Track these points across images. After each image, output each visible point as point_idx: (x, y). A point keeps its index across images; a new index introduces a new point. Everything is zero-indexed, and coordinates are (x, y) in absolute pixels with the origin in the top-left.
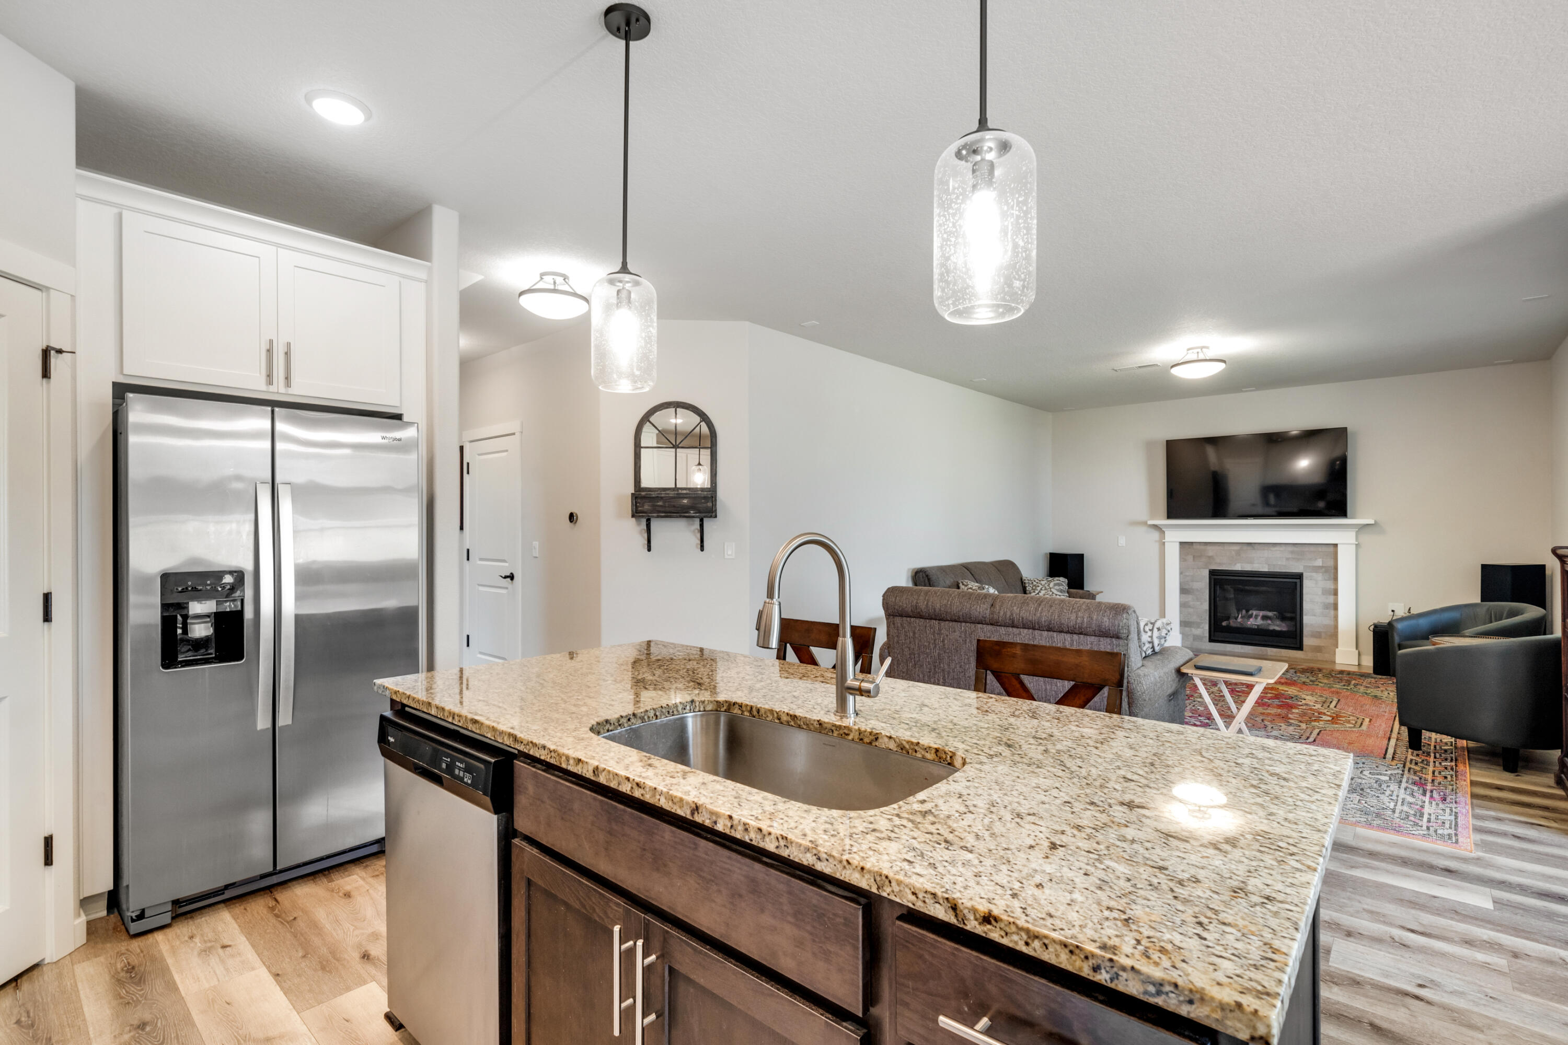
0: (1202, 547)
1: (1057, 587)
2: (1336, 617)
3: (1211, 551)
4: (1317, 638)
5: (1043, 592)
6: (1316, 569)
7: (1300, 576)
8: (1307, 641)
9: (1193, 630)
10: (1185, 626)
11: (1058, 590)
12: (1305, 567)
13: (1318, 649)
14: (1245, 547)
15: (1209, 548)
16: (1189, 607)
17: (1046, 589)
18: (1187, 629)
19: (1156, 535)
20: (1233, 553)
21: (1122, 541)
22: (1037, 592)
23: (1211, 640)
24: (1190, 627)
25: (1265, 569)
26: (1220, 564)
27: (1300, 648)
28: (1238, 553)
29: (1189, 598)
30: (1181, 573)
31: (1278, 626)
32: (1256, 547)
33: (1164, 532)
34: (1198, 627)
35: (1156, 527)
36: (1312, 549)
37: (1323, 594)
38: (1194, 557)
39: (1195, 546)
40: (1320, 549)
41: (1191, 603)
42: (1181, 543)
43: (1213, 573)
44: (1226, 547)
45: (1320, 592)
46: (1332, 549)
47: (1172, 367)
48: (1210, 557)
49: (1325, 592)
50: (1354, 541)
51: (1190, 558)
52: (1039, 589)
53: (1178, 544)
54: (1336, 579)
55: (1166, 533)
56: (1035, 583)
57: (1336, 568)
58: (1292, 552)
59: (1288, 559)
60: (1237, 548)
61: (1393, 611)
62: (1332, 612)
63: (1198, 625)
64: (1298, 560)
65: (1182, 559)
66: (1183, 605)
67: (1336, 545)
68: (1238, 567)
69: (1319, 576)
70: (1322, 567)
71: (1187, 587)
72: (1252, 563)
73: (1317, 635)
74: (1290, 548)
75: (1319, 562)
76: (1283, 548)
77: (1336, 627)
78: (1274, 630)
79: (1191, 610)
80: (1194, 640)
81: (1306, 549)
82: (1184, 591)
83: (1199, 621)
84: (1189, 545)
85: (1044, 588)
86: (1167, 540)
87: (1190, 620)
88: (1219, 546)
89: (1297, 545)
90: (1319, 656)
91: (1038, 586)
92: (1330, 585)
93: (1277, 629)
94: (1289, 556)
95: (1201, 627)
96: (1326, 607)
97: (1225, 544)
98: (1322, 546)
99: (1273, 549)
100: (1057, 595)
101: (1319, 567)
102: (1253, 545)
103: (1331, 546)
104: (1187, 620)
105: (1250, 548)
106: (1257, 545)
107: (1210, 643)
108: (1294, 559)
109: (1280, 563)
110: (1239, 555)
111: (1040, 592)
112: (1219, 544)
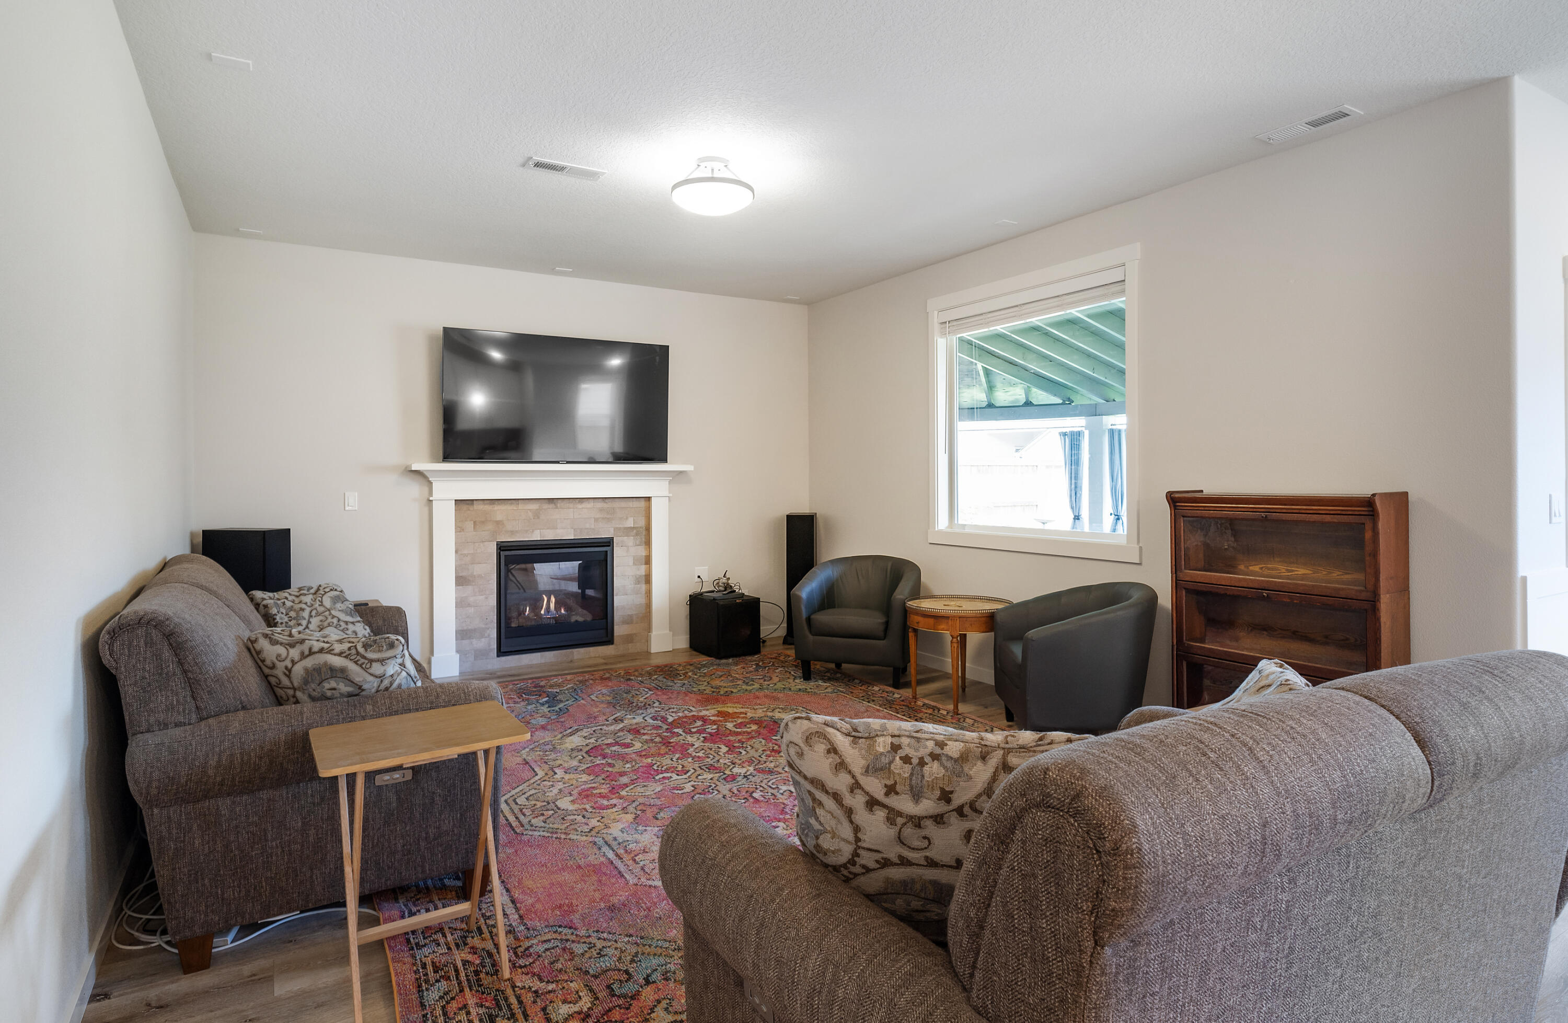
0: (487, 507)
1: (341, 606)
2: (649, 593)
3: (500, 512)
4: (629, 624)
6: (628, 531)
7: (609, 543)
8: (619, 630)
9: (474, 641)
10: (462, 639)
12: (616, 529)
13: (629, 639)
14: (546, 506)
15: (497, 507)
16: (469, 605)
17: (318, 614)
18: (466, 642)
19: (414, 489)
20: (530, 514)
21: (353, 501)
23: (501, 653)
24: (470, 638)
25: (569, 535)
26: (512, 533)
27: (608, 639)
28: (537, 515)
29: (468, 590)
31: (578, 616)
32: (560, 504)
33: (430, 483)
34: (482, 636)
35: (418, 473)
36: (623, 504)
37: (634, 564)
38: (475, 523)
39: (476, 506)
40: (631, 504)
41: (472, 599)
42: (457, 501)
43: (502, 548)
44: (521, 506)
45: (631, 563)
46: (643, 504)
47: (675, 187)
48: (498, 523)
49: (636, 562)
50: (667, 494)
51: (469, 525)
53: (453, 502)
54: (648, 543)
55: (435, 485)
56: (288, 604)
57: (648, 529)
58: (601, 510)
59: (596, 520)
60: (534, 506)
61: (699, 577)
62: (644, 587)
63: (481, 633)
64: (608, 520)
65: (460, 527)
66: (460, 604)
67: (648, 499)
68: (536, 536)
69: (630, 541)
70: (633, 528)
71: (464, 574)
72: (555, 528)
73: (628, 621)
74: (600, 505)
75: (630, 523)
76: (590, 505)
77: (649, 605)
78: (577, 621)
79: (471, 610)
80: (476, 658)
81: (617, 504)
82: (461, 581)
83: (484, 626)
84: (468, 504)
85: (314, 613)
86: (435, 496)
87: (470, 628)
88: (511, 504)
89: (607, 500)
90: (632, 648)
91: (302, 609)
92: (642, 552)
93: (580, 619)
94: (598, 516)
95: (486, 635)
96: (638, 581)
97: (520, 501)
98: (634, 499)
99: (580, 506)
100: (346, 623)
101: (631, 528)
102: (555, 501)
103: (643, 499)
104: (465, 628)
105: (551, 506)
106: (560, 501)
107: (499, 659)
108: (603, 518)
109: (588, 526)
110: (538, 518)
111: (309, 622)
112: (510, 502)
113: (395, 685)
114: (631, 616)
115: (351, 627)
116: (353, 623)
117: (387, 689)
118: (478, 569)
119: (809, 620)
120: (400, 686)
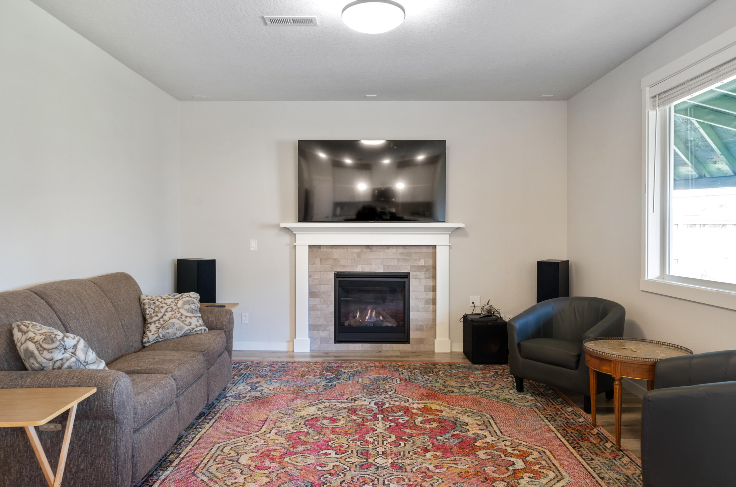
0: (329, 250)
1: (187, 306)
2: (435, 311)
3: (336, 253)
4: (420, 331)
5: (169, 315)
6: (420, 268)
7: (407, 276)
8: (413, 335)
9: (321, 332)
10: (314, 330)
11: (188, 310)
12: (412, 267)
13: (421, 341)
14: (365, 250)
15: (334, 250)
16: (318, 310)
17: (172, 310)
18: (315, 332)
19: (286, 238)
20: (355, 255)
21: (254, 245)
22: (160, 315)
23: (337, 341)
24: (318, 330)
25: (380, 269)
26: (344, 266)
27: (407, 341)
28: (359, 255)
29: (317, 301)
30: (310, 277)
31: (390, 322)
32: (374, 249)
33: (295, 235)
34: (325, 329)
35: (287, 229)
36: (417, 250)
37: (425, 291)
38: (321, 259)
39: (323, 250)
40: (422, 250)
41: (319, 306)
42: (310, 246)
43: (338, 275)
44: (349, 250)
45: (422, 290)
46: (431, 250)
48: (335, 260)
49: (426, 289)
50: (447, 243)
51: (318, 261)
52: (163, 310)
53: (307, 247)
54: (434, 277)
55: (297, 236)
56: (158, 303)
57: (434, 267)
58: (402, 253)
59: (398, 260)
60: (358, 250)
61: (473, 303)
62: (431, 307)
63: (325, 328)
64: (407, 260)
65: (311, 262)
66: (311, 309)
67: (435, 247)
68: (359, 269)
69: (422, 275)
70: (424, 266)
71: (314, 290)
72: (371, 264)
73: (420, 329)
74: (401, 250)
75: (422, 263)
76: (394, 250)
77: (435, 320)
78: (386, 326)
79: (319, 313)
80: (321, 342)
81: (413, 250)
82: (312, 294)
83: (326, 323)
84: (317, 248)
85: (169, 310)
86: (297, 243)
87: (318, 324)
88: (343, 248)
89: (406, 247)
90: (422, 348)
91: (162, 307)
92: (430, 283)
93: (389, 325)
94: (400, 257)
95: (328, 329)
96: (427, 302)
97: (349, 247)
98: (425, 247)
99: (387, 251)
100: (186, 317)
101: (422, 266)
102: (371, 247)
103: (431, 247)
104: (315, 324)
105: (368, 250)
106: (374, 247)
107: (335, 344)
108: (403, 259)
109: (392, 264)
110: (360, 257)
111: (164, 315)
112: (343, 247)
113: (65, 366)
114: (422, 326)
115: (188, 320)
116: (191, 317)
117: (60, 368)
118: (323, 288)
119: (519, 345)
120: (70, 367)
